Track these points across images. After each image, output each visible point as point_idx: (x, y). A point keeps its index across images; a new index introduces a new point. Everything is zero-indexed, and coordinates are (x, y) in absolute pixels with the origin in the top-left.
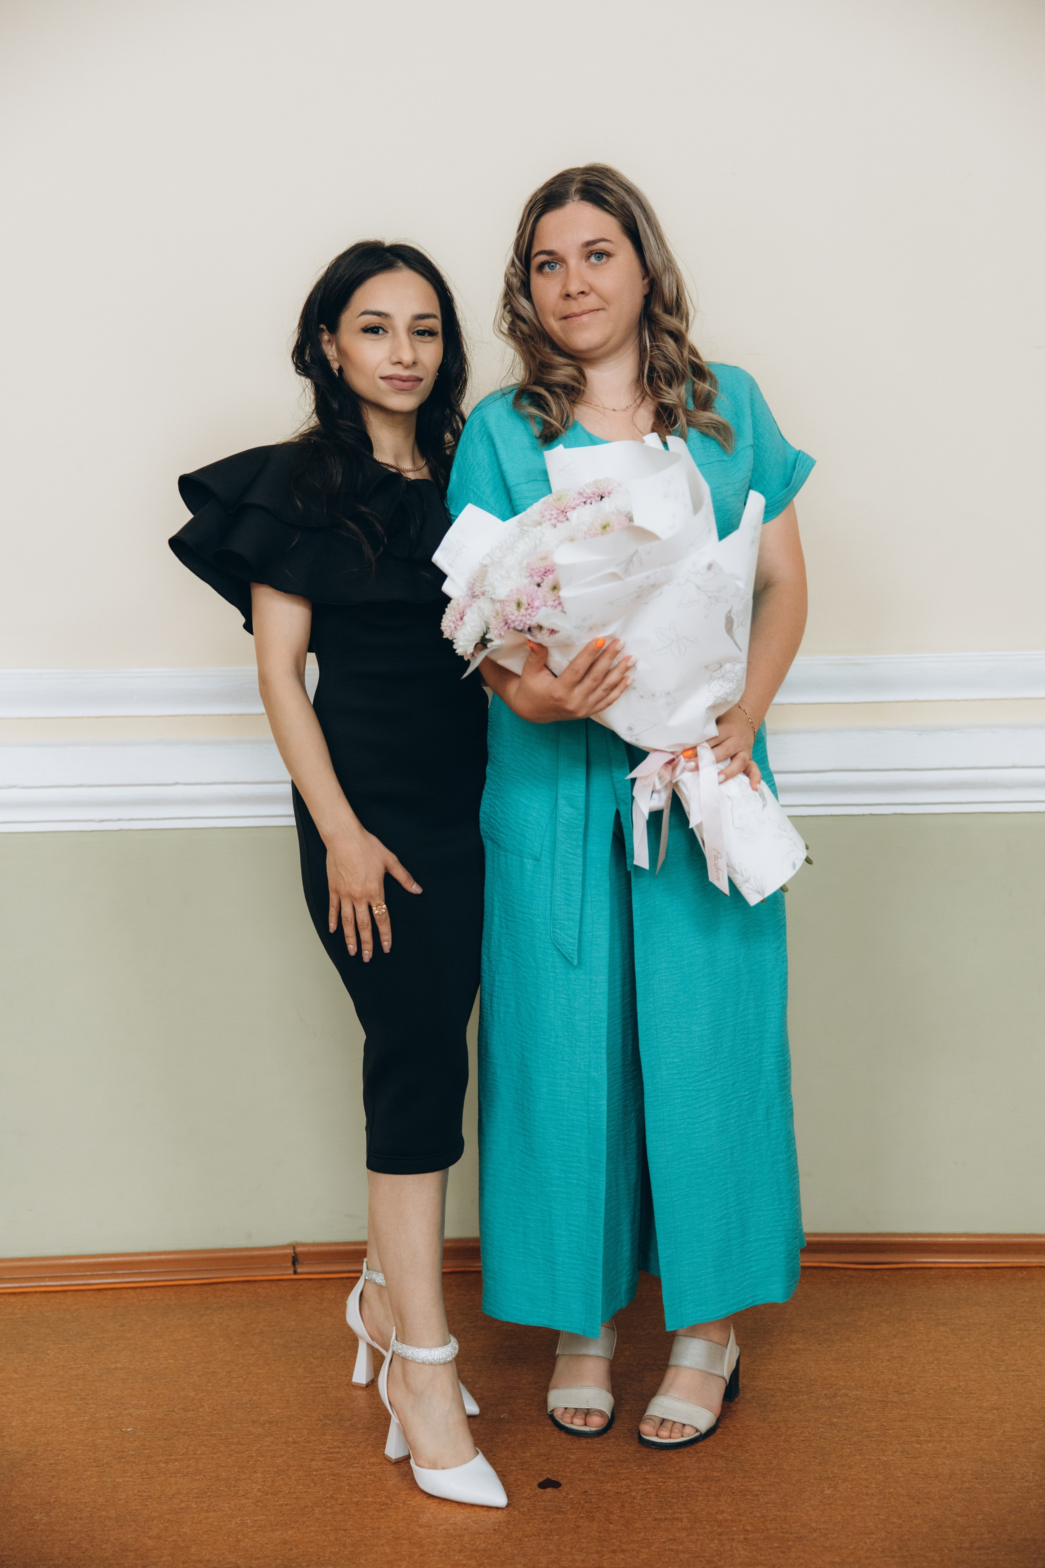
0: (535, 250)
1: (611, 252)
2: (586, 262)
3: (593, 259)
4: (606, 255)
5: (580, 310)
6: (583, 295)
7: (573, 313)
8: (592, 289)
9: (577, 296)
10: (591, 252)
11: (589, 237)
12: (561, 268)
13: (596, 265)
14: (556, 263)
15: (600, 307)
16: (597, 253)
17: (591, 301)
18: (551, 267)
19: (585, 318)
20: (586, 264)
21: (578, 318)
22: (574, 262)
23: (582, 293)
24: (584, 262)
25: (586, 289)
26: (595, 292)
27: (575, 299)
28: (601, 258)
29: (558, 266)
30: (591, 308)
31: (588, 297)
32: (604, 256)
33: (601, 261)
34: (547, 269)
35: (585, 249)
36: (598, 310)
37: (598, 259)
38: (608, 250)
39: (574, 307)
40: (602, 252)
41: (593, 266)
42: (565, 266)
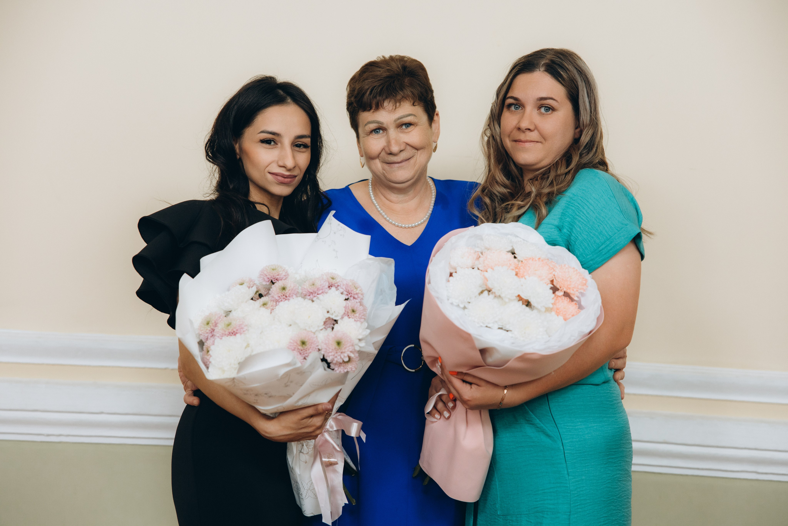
0: (509, 95)
1: (555, 108)
2: (538, 110)
3: (543, 110)
4: (552, 109)
5: (525, 139)
6: (529, 131)
7: (520, 140)
8: (536, 128)
9: (525, 131)
10: (542, 105)
11: (544, 95)
12: (521, 110)
13: (543, 114)
14: (519, 106)
15: (540, 141)
16: (546, 107)
17: (534, 135)
18: (516, 108)
19: (527, 145)
20: (537, 111)
21: (523, 143)
22: (530, 109)
23: (529, 129)
24: (536, 110)
25: (532, 128)
26: (538, 131)
27: (524, 132)
28: (548, 111)
29: (520, 108)
30: (533, 140)
31: (532, 133)
32: (551, 110)
33: (547, 113)
34: (513, 108)
35: (538, 102)
36: (537, 142)
37: (546, 111)
38: (554, 106)
39: (522, 137)
40: (549, 106)
41: (541, 114)
42: (524, 109)
